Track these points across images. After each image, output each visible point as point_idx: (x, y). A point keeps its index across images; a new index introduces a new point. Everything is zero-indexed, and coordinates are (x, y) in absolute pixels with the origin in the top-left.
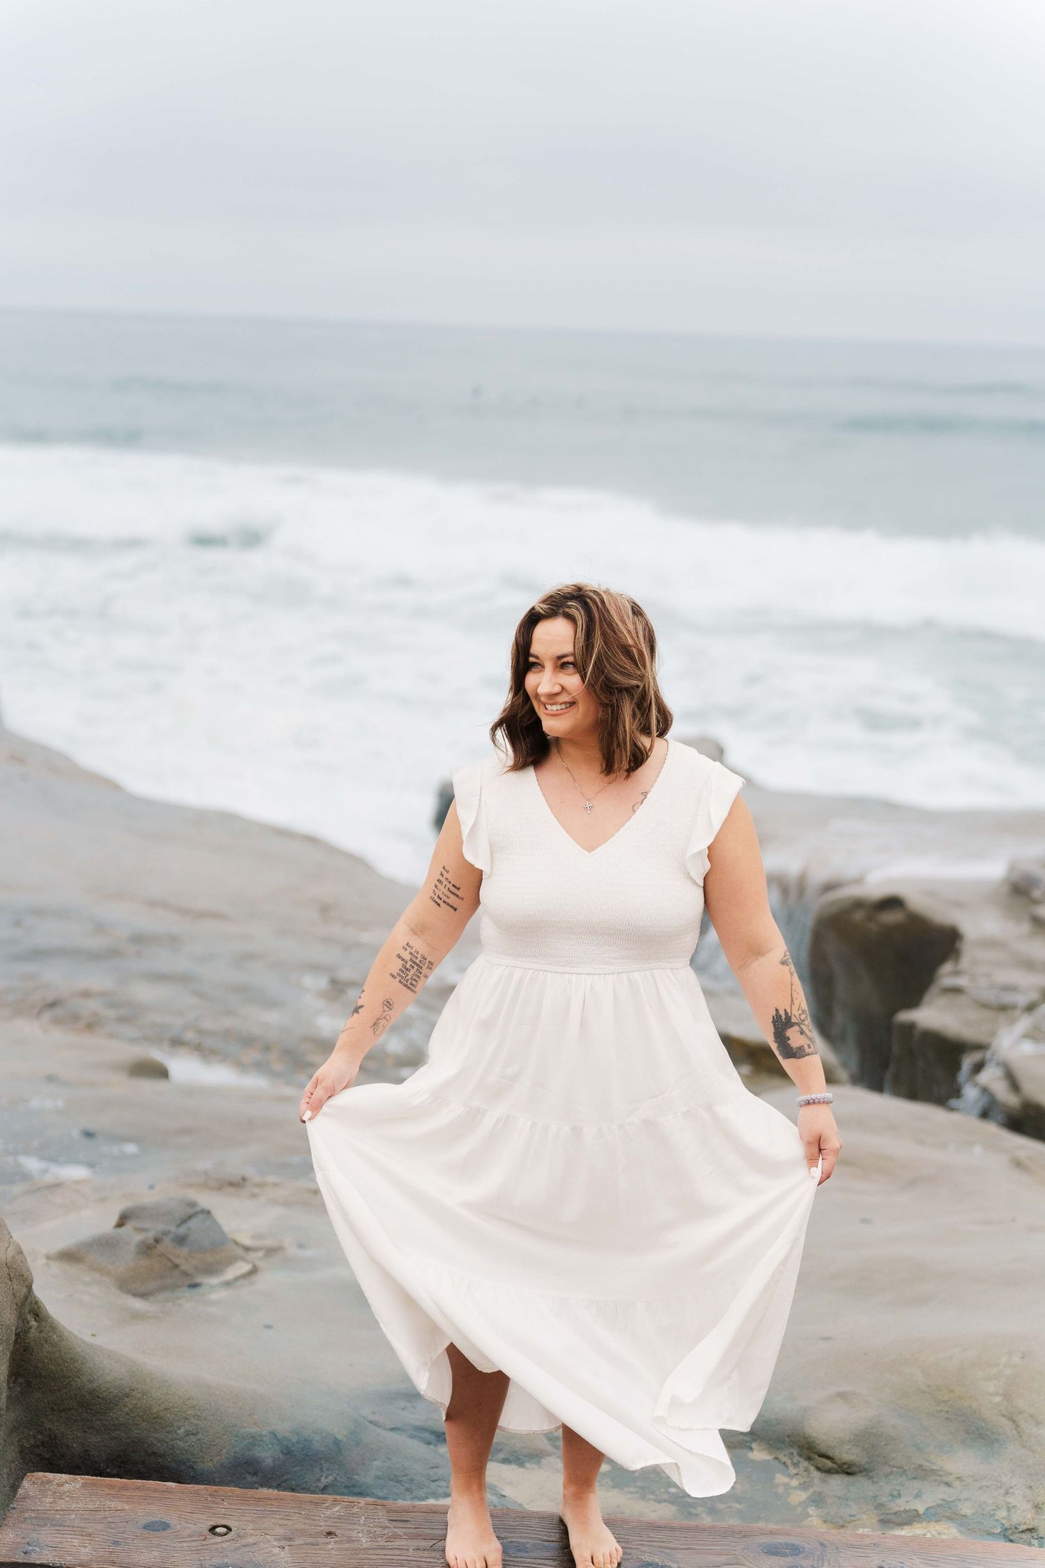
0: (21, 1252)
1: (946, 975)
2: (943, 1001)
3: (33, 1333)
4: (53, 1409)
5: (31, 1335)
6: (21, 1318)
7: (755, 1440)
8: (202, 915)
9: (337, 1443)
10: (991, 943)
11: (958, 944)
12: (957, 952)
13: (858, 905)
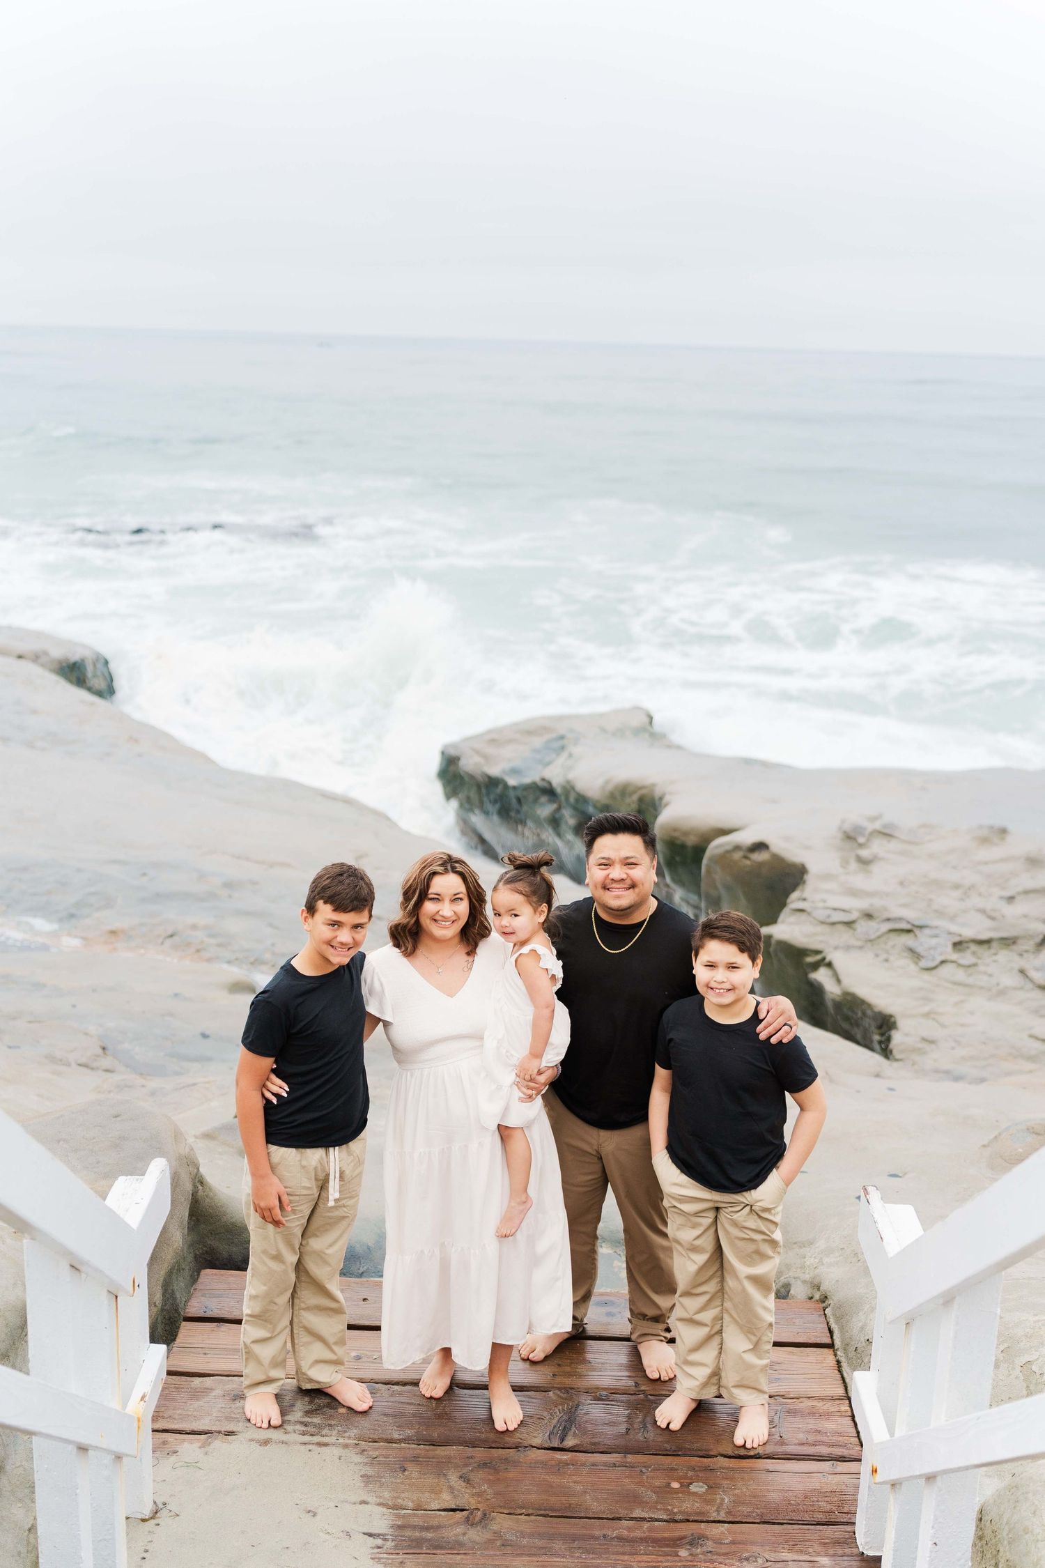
0: (192, 1149)
1: (794, 901)
2: (792, 919)
3: (200, 1193)
4: (211, 1233)
5: (199, 1194)
6: (195, 1186)
7: (604, 1242)
8: (272, 865)
9: (369, 1248)
10: (828, 877)
11: (806, 877)
12: (804, 882)
13: (737, 848)
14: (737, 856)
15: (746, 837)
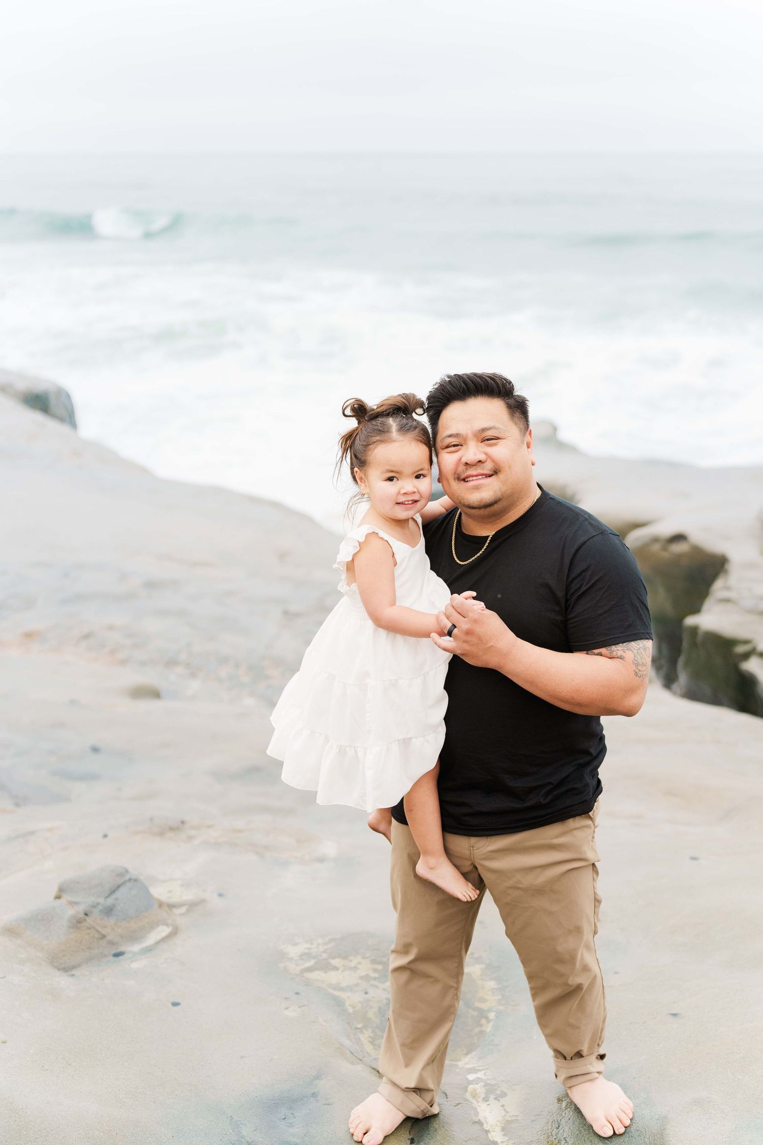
1: (719, 588)
2: (717, 608)
11: (726, 566)
12: (726, 572)
13: (656, 540)
14: (656, 547)
15: (666, 529)
